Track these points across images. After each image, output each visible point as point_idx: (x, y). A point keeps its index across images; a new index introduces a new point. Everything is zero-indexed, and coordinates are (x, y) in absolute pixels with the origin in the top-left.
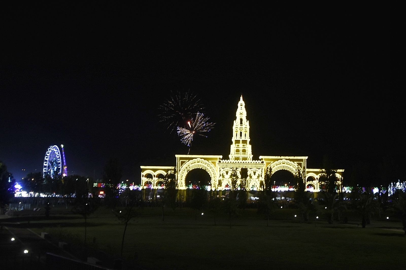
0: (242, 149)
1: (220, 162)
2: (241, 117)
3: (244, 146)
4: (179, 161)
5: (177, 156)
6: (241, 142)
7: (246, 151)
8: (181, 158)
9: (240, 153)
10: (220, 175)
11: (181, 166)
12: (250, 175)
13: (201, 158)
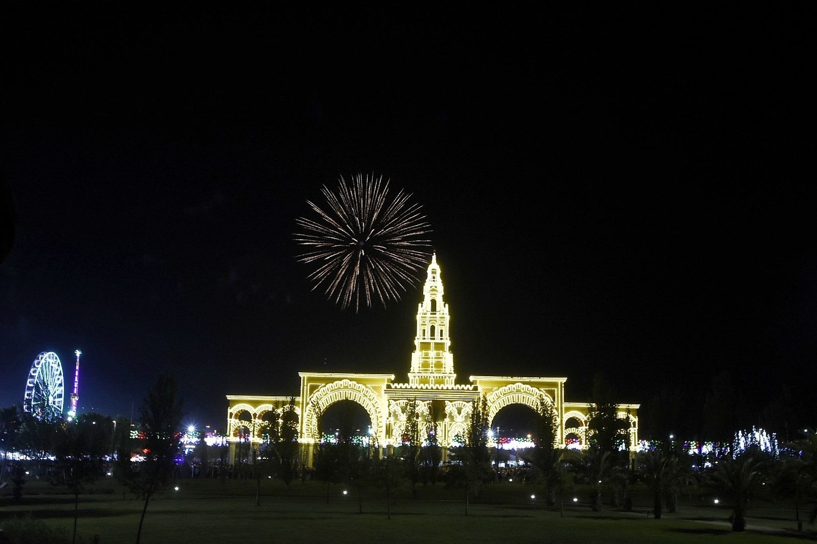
0: (434, 361)
1: (389, 387)
2: (433, 296)
3: (438, 354)
4: (307, 386)
5: (301, 375)
6: (432, 346)
7: (444, 366)
8: (310, 379)
9: (430, 369)
10: (390, 414)
11: (310, 395)
12: (451, 413)
13: (351, 380)
